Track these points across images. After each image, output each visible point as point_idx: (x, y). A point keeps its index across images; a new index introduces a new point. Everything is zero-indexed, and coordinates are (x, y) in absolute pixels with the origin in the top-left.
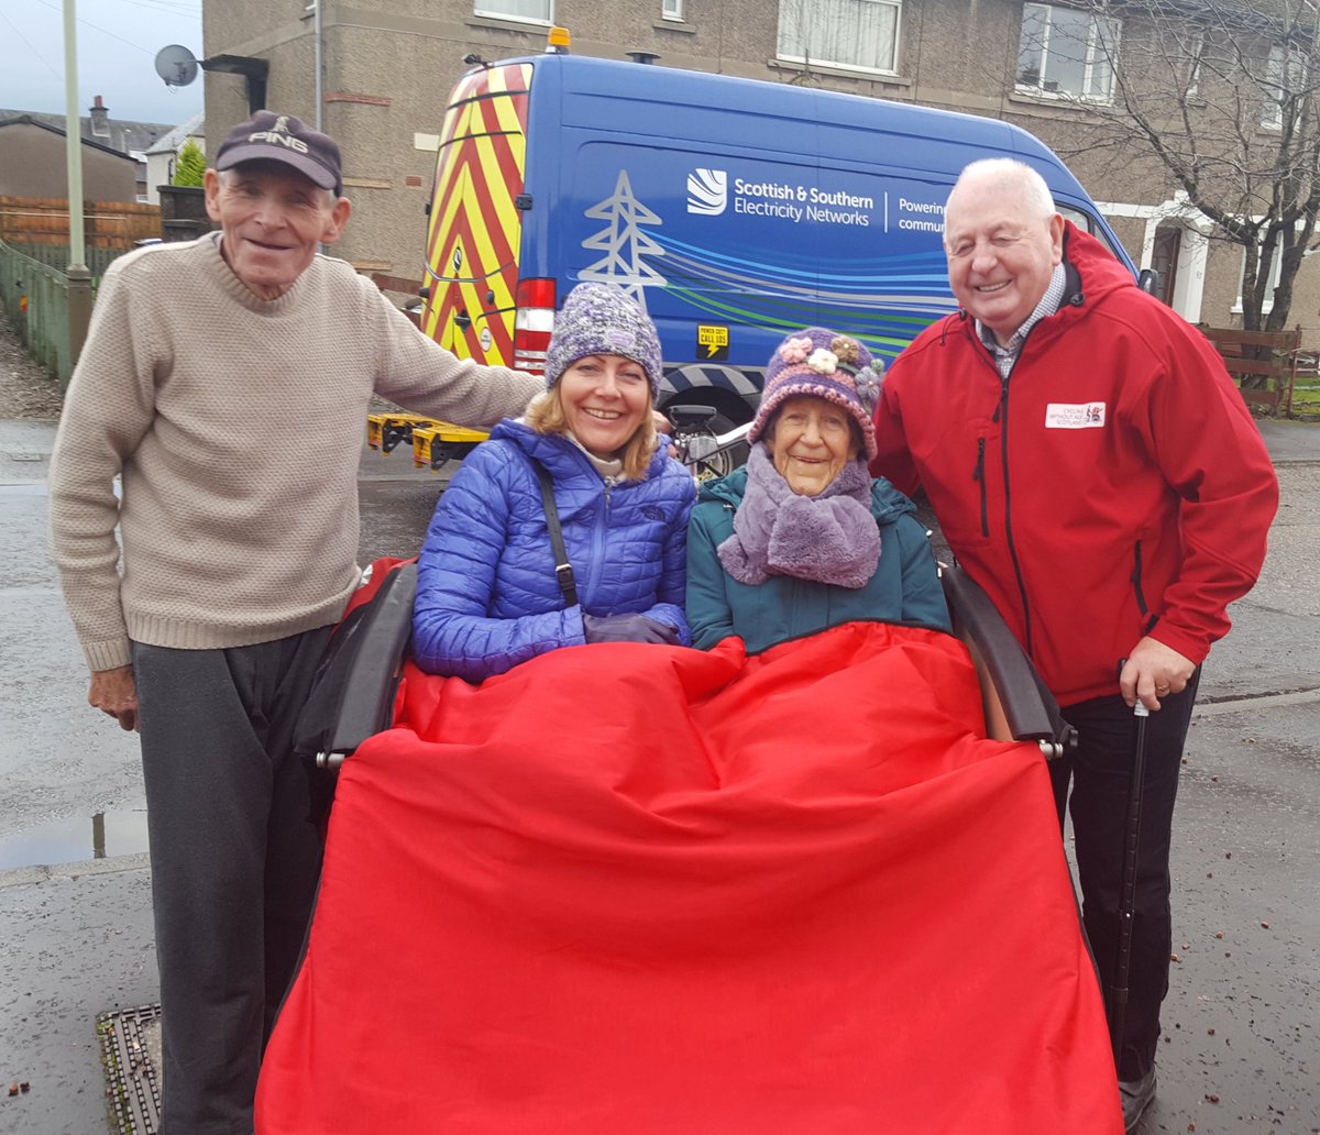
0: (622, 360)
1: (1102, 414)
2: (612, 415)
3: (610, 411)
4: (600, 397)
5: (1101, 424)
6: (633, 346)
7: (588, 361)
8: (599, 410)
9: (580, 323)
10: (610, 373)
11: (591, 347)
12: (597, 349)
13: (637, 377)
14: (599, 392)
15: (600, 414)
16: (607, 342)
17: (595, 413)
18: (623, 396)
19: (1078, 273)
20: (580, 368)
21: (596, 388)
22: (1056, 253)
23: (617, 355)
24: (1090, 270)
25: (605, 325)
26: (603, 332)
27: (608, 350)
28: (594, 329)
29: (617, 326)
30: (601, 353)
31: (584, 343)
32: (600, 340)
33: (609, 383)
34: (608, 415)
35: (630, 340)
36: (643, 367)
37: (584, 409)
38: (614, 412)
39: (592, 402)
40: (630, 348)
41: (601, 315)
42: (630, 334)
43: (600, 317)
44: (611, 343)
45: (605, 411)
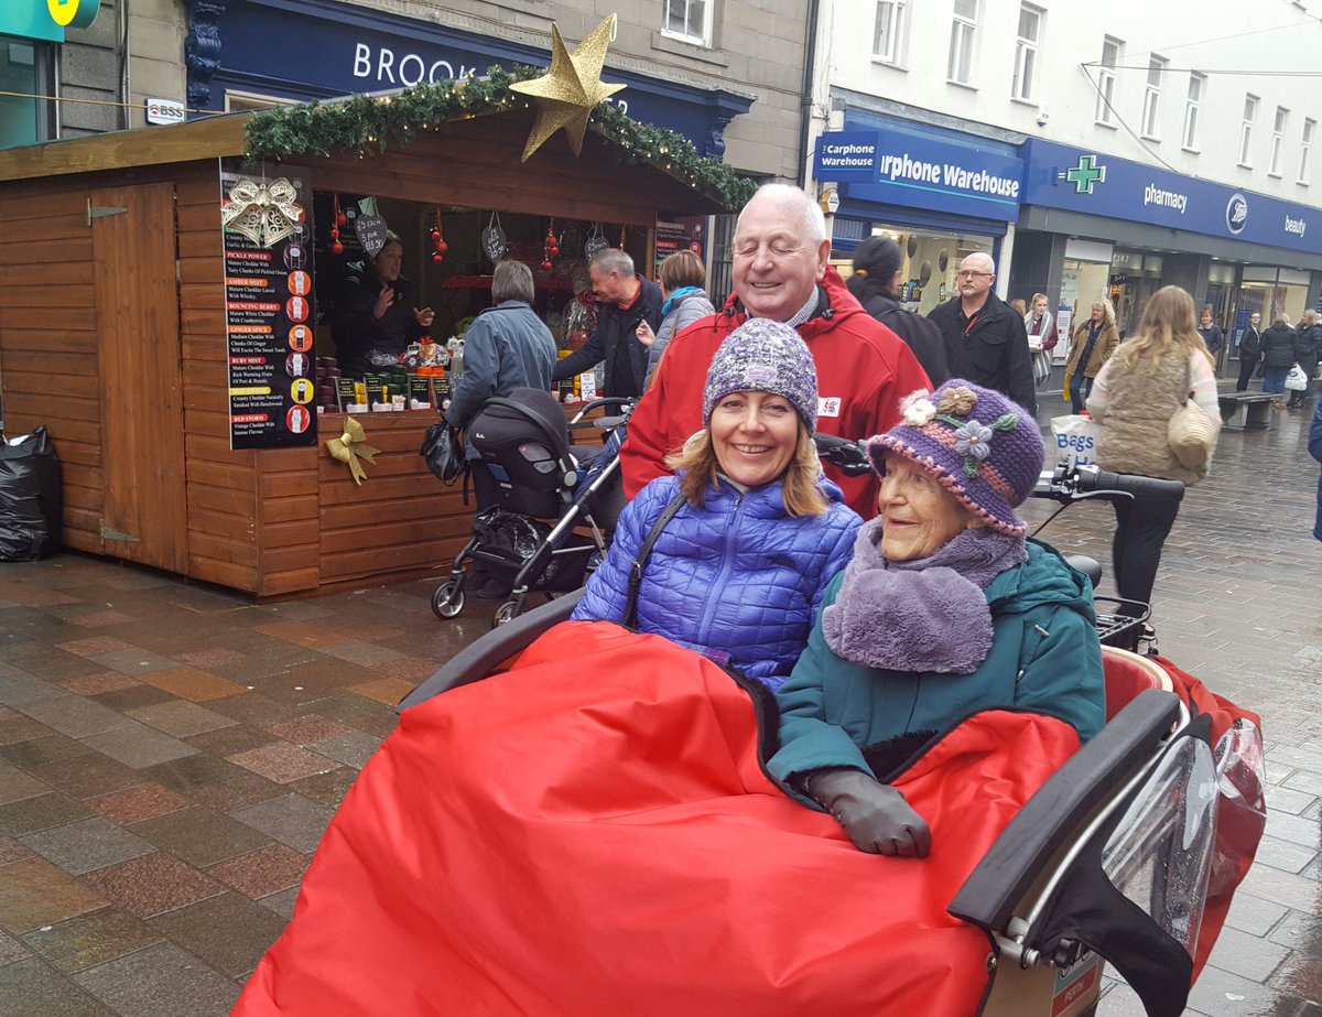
0: (764, 395)
1: (837, 407)
2: (758, 450)
3: (756, 446)
4: (744, 433)
5: (835, 414)
6: (774, 380)
7: (732, 398)
8: (745, 445)
9: (726, 361)
10: (753, 409)
11: (732, 385)
12: (738, 387)
13: (783, 409)
14: (742, 428)
15: (746, 449)
16: (747, 379)
17: (742, 448)
18: (767, 430)
19: (827, 294)
20: (725, 405)
21: (739, 425)
22: (820, 271)
23: (757, 390)
24: (837, 294)
25: (746, 361)
26: (744, 369)
27: (748, 387)
28: (736, 367)
29: (758, 361)
30: (743, 391)
31: (725, 382)
32: (741, 377)
33: (750, 418)
34: (753, 450)
35: (772, 375)
36: (788, 400)
37: (733, 445)
38: (760, 446)
39: (738, 438)
40: (771, 382)
41: (744, 351)
42: (770, 368)
43: (743, 354)
44: (750, 380)
45: (750, 446)
